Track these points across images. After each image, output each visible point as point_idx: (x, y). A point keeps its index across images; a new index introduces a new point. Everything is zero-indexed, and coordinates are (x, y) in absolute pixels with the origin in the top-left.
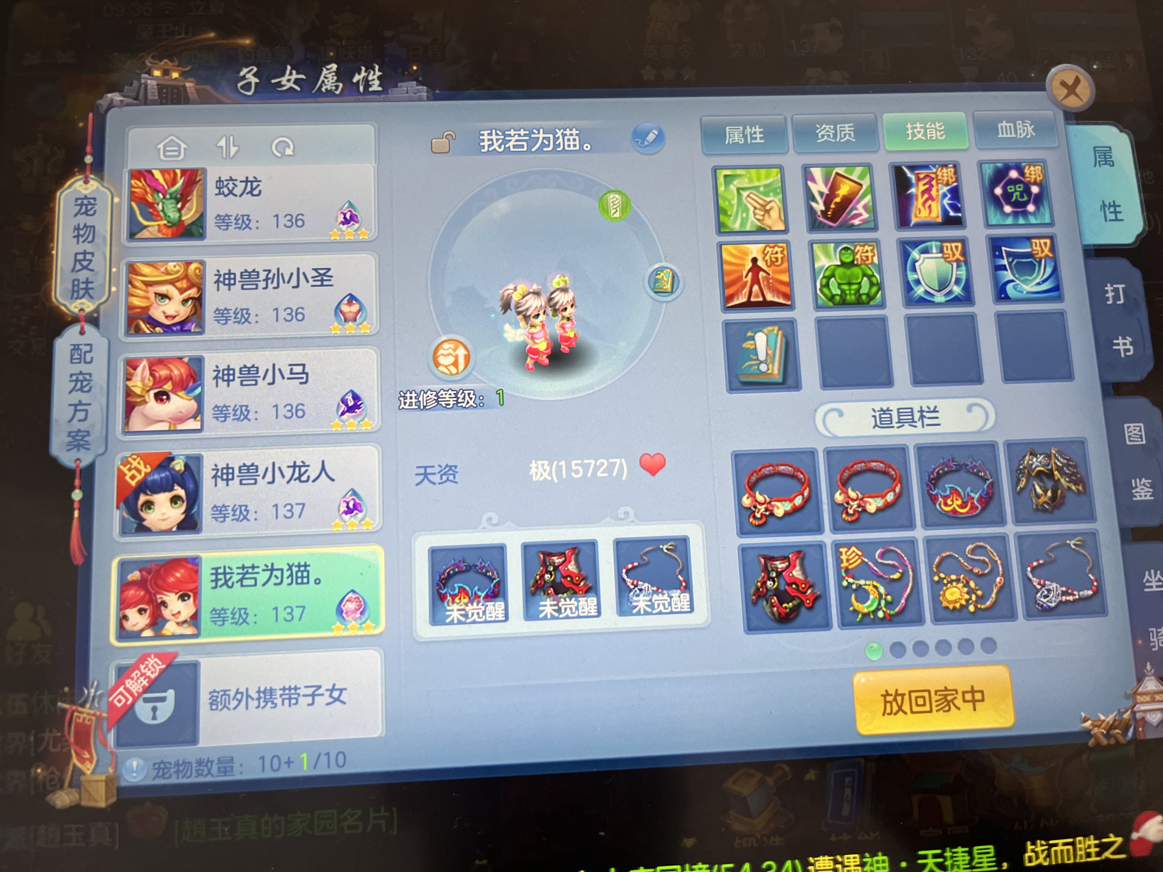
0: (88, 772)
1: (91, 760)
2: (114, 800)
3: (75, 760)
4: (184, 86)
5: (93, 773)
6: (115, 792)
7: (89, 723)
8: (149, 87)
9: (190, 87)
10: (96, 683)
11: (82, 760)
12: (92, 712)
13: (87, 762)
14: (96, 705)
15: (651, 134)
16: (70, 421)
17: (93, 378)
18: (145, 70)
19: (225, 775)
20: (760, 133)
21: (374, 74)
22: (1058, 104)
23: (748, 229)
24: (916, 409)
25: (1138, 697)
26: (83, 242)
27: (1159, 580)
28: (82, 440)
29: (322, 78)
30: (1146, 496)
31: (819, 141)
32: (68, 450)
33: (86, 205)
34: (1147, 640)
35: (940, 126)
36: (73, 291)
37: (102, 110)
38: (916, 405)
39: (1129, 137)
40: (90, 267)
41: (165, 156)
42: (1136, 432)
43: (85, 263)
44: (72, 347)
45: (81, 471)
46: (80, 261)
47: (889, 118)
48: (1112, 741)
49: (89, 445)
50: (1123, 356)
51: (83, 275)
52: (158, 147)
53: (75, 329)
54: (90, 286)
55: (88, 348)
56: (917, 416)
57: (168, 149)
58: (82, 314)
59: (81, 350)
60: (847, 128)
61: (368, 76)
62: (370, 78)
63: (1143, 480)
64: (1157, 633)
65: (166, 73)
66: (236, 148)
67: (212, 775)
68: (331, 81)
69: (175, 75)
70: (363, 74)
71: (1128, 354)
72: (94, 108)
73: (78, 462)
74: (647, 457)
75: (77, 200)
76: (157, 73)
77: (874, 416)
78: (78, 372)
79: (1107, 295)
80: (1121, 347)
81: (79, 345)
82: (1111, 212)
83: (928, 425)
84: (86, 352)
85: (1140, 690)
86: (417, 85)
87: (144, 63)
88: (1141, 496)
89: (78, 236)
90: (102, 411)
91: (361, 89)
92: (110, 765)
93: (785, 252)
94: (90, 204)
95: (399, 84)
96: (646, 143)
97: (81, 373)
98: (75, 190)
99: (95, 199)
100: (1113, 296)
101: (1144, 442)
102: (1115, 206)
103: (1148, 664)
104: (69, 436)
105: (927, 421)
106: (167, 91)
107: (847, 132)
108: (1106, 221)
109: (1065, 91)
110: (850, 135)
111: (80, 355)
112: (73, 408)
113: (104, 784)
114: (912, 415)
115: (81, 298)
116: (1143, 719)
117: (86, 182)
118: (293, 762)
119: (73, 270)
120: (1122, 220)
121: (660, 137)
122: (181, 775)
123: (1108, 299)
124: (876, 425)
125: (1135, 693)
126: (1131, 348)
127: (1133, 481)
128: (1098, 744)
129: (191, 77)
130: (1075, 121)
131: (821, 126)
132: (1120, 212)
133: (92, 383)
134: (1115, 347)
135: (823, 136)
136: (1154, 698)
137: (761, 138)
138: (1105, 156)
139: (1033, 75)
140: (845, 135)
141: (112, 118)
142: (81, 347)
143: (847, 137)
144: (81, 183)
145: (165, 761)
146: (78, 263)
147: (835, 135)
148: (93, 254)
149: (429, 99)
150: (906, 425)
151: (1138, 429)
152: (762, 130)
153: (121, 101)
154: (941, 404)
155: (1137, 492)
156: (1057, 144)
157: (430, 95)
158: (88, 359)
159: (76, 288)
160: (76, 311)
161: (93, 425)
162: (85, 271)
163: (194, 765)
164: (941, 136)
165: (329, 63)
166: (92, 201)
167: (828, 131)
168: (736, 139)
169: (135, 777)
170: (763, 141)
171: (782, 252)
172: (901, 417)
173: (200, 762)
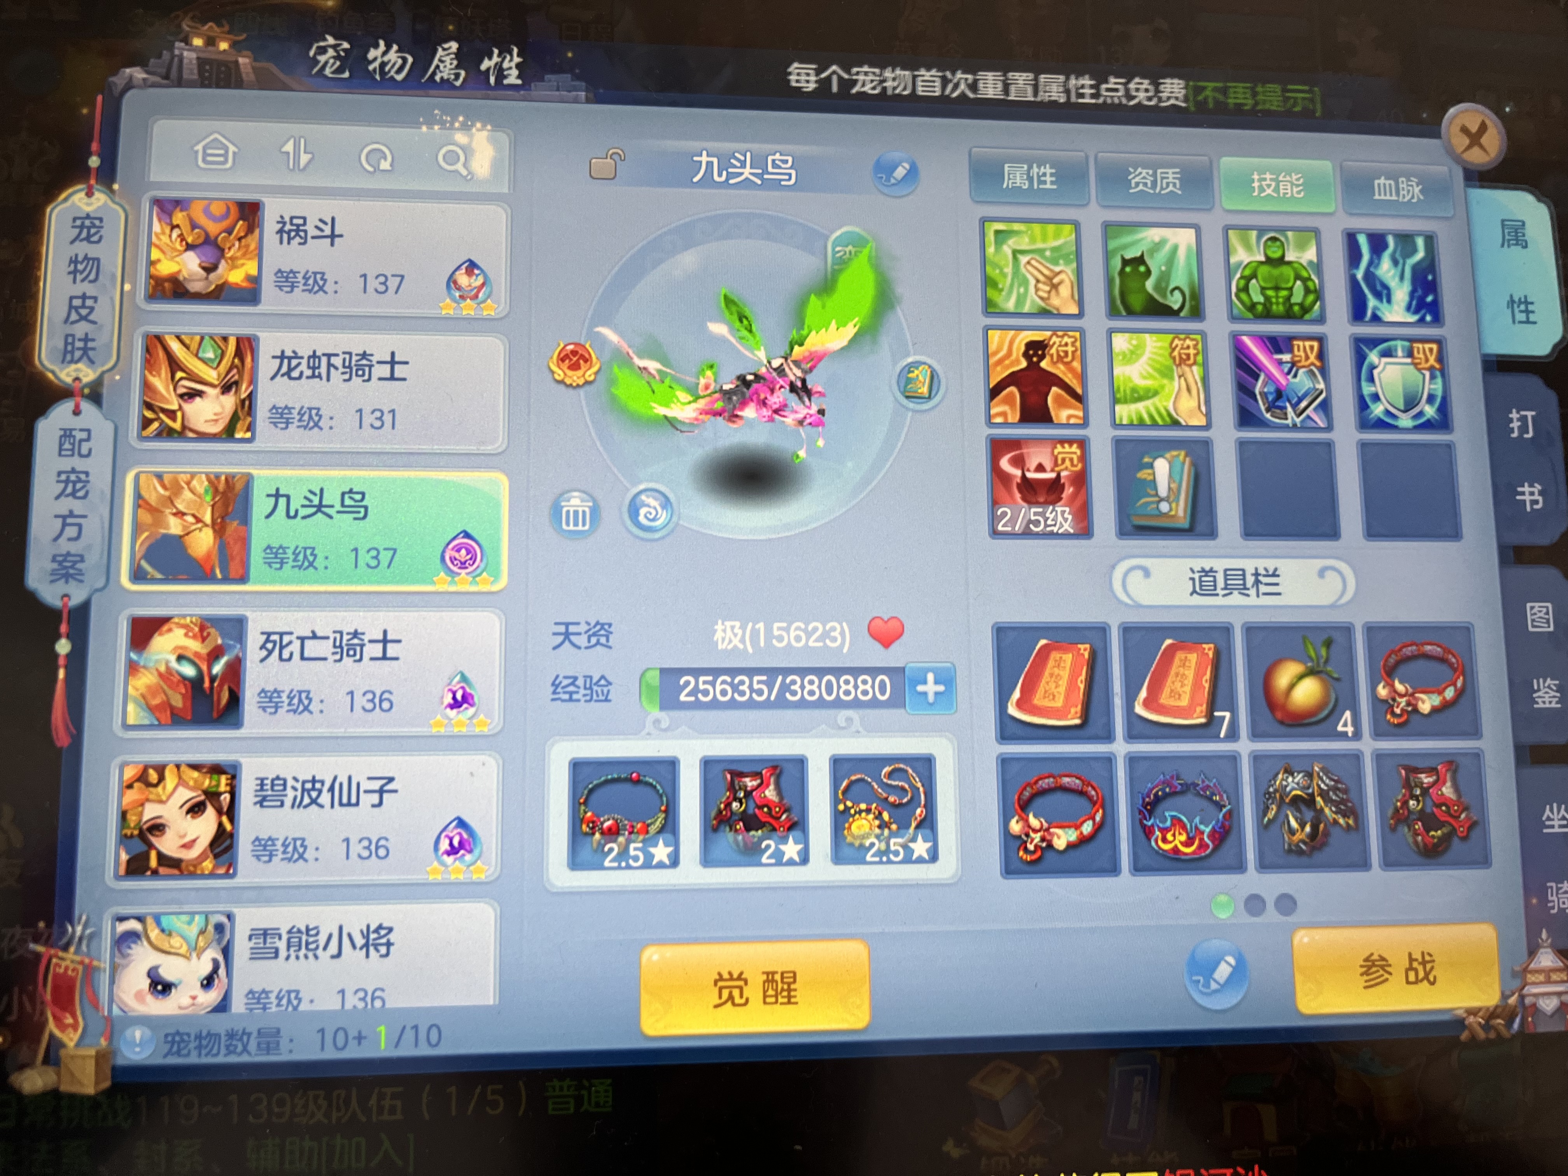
0: (71, 1044)
1: (75, 1027)
2: (107, 1084)
3: (52, 1026)
4: (237, 62)
5: (77, 1045)
6: (109, 1072)
7: (74, 974)
8: (185, 61)
9: (245, 64)
10: (84, 918)
11: (62, 1027)
12: (78, 958)
13: (70, 1030)
14: (84, 948)
15: (900, 169)
16: (56, 539)
17: (90, 478)
18: (182, 36)
19: (268, 1054)
20: (1052, 175)
21: (511, 60)
22: (1457, 159)
23: (1026, 309)
24: (1250, 571)
25: (1529, 976)
26: (83, 280)
27: (1564, 818)
28: (72, 567)
29: (436, 62)
30: (1550, 702)
31: (1132, 191)
32: (52, 581)
33: (89, 228)
34: (1544, 900)
35: (1298, 180)
36: (66, 352)
37: (117, 91)
38: (1250, 565)
39: (1549, 208)
40: (91, 317)
41: (204, 160)
42: (1542, 615)
43: (84, 312)
44: (62, 433)
45: (69, 612)
46: (76, 309)
47: (1229, 163)
48: (1492, 1035)
49: (82, 575)
50: (1528, 509)
51: (81, 329)
52: (196, 148)
53: (67, 406)
54: (90, 344)
55: (84, 435)
56: (1250, 580)
57: (209, 151)
58: (77, 385)
59: (74, 437)
60: (1172, 175)
61: (502, 62)
62: (506, 65)
63: (1549, 681)
64: (1558, 889)
65: (211, 42)
66: (310, 156)
67: (249, 1053)
68: (449, 66)
69: (224, 46)
70: (496, 59)
71: (1536, 507)
72: (104, 88)
73: (66, 599)
74: (877, 621)
75: (75, 219)
76: (198, 42)
77: (1193, 579)
78: (69, 469)
79: (1511, 425)
80: (1527, 498)
81: (71, 430)
82: (1521, 312)
83: (1265, 594)
84: (81, 441)
85: (1532, 966)
86: (572, 80)
87: (179, 26)
88: (1544, 702)
89: (75, 272)
90: (103, 528)
91: (492, 80)
92: (102, 1035)
93: (1078, 344)
94: (94, 226)
95: (547, 77)
96: (893, 181)
97: (73, 471)
98: (73, 204)
99: (101, 220)
100: (1519, 427)
101: (1551, 629)
102: (1527, 303)
103: (1544, 931)
104: (54, 560)
105: (1263, 589)
106: (211, 69)
107: (1170, 180)
108: (1514, 322)
109: (1467, 141)
110: (1174, 185)
111: (73, 444)
112: (60, 520)
113: (93, 1062)
114: (1244, 579)
115: (77, 362)
116: (1534, 1005)
117: (89, 194)
118: (365, 1038)
119: (66, 321)
120: (1535, 323)
121: (913, 173)
122: (204, 1052)
123: (1512, 430)
124: (1194, 592)
125: (1525, 970)
126: (1540, 499)
127: (1535, 681)
128: (1473, 1038)
129: (247, 49)
130: (1478, 183)
131: (1135, 170)
132: (1533, 312)
133: (89, 487)
134: (1518, 497)
135: (1137, 184)
136: (1549, 977)
137: (1052, 183)
138: (1517, 233)
139: (1425, 115)
140: (1168, 184)
141: (130, 103)
142: (74, 433)
143: (1171, 188)
144: (82, 195)
145: (182, 1030)
146: (73, 312)
147: (1154, 183)
148: (95, 299)
149: (588, 101)
150: (1236, 592)
151: (1544, 610)
152: (1053, 171)
153: (144, 80)
154: (1283, 566)
155: (1539, 697)
156: (1452, 213)
157: (591, 95)
158: (84, 451)
159: (69, 348)
160: (69, 380)
161: (89, 547)
162: (83, 323)
163: (223, 1039)
164: (1299, 192)
165: (447, 41)
166: (97, 223)
167: (1144, 178)
168: (1018, 180)
169: (139, 1053)
170: (1055, 187)
171: (1073, 344)
172: (1229, 582)
173: (231, 1035)
